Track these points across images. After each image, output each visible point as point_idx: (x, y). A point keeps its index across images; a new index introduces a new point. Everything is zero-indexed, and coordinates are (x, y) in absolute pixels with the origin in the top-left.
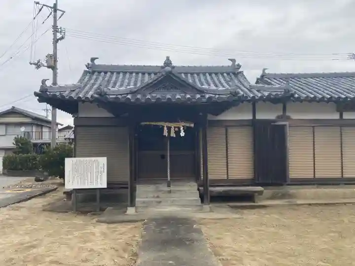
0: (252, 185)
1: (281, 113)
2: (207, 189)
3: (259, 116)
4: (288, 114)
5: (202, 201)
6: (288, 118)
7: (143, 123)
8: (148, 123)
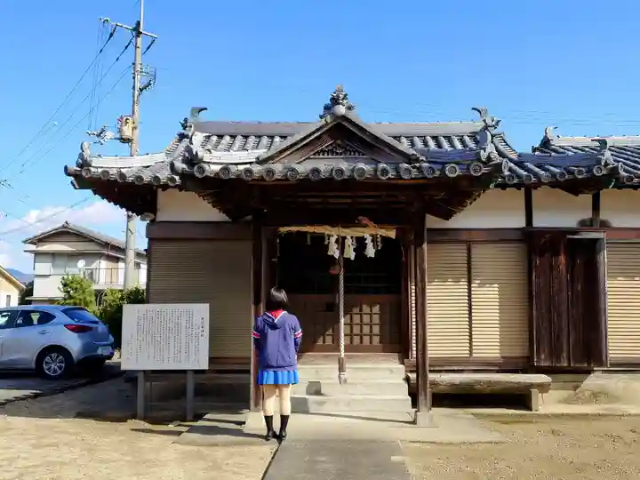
0: (525, 371)
1: (588, 215)
2: (425, 376)
3: (540, 221)
4: (603, 216)
5: (415, 404)
6: (604, 225)
7: (284, 230)
8: (294, 229)
